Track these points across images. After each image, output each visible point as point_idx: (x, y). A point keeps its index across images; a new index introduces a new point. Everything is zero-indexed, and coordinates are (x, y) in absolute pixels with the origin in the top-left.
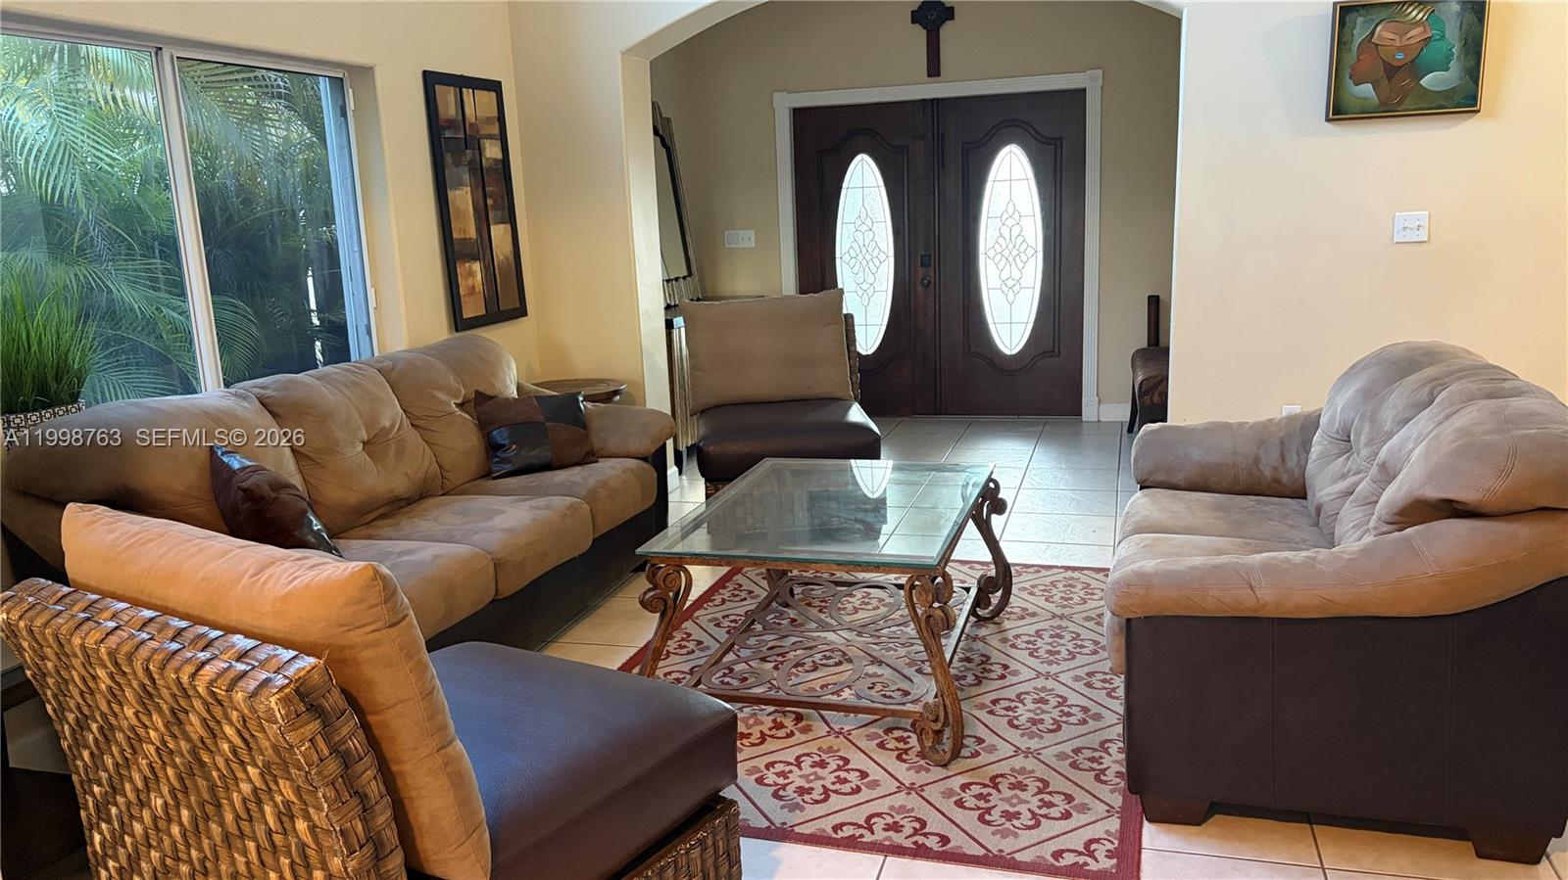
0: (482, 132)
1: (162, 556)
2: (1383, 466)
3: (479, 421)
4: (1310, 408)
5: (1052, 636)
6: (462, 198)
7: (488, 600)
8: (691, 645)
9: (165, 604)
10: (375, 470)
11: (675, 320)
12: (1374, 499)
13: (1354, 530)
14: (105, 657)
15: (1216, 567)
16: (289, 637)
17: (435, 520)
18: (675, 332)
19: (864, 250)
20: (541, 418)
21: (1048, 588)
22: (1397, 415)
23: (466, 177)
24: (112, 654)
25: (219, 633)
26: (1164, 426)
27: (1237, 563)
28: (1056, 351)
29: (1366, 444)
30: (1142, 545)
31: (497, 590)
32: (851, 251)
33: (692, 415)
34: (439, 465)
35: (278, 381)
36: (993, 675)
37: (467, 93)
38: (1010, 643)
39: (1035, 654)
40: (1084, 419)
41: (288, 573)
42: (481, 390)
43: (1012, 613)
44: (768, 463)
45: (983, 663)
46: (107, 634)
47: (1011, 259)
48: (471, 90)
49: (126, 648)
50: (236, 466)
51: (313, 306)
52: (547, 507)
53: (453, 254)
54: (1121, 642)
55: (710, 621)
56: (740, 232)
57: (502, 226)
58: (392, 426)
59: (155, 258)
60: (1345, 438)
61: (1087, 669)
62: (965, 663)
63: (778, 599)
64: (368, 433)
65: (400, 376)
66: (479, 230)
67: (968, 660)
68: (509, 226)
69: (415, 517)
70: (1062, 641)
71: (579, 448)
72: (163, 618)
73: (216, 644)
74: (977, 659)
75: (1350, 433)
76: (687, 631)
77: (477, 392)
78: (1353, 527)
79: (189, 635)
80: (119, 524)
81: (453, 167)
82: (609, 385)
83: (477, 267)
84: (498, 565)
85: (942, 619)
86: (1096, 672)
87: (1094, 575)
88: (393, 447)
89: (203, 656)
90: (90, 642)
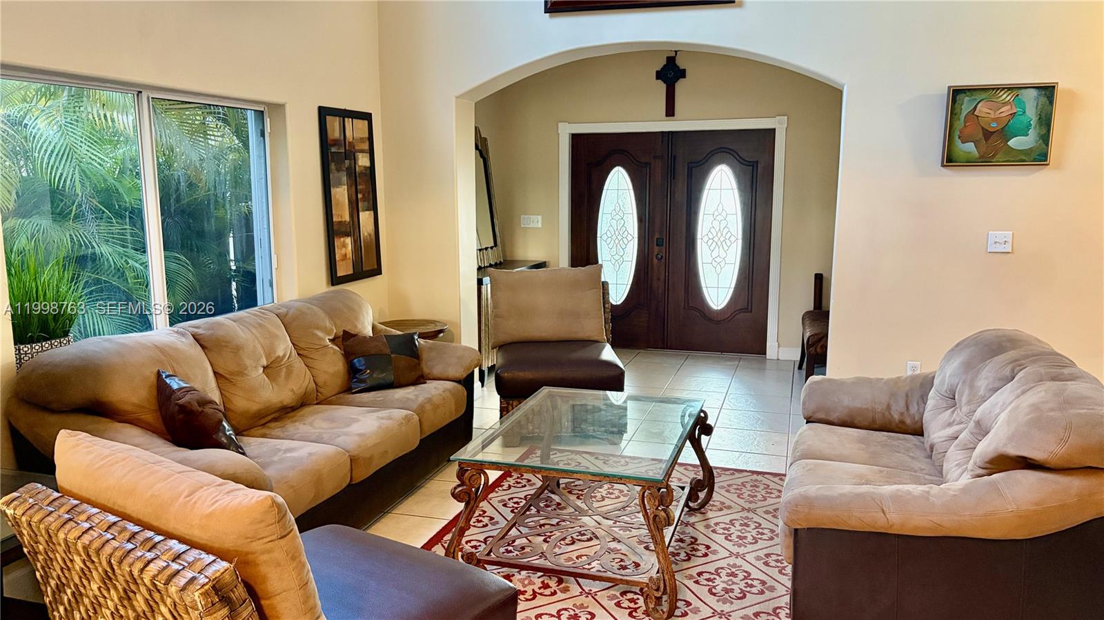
0: (357, 148)
1: (125, 476)
2: (978, 423)
3: (345, 351)
4: (927, 370)
5: (741, 525)
6: (341, 194)
7: (344, 485)
8: (486, 520)
9: (125, 511)
10: (271, 387)
11: (484, 279)
12: (972, 446)
13: (957, 468)
14: (81, 549)
15: (859, 495)
16: (210, 544)
17: (311, 424)
18: (484, 287)
19: (617, 233)
20: (388, 351)
21: (739, 487)
22: (988, 385)
23: (344, 179)
24: (86, 548)
25: (161, 538)
26: (824, 379)
27: (873, 493)
28: (750, 308)
29: (966, 403)
30: (807, 469)
31: (351, 478)
32: (608, 233)
33: (492, 349)
34: (315, 383)
35: (207, 322)
36: (699, 554)
37: (348, 121)
38: (712, 529)
39: (729, 538)
40: (767, 358)
41: (212, 497)
42: (346, 330)
43: (713, 505)
44: (545, 391)
45: (692, 543)
46: (83, 533)
47: (719, 243)
48: (350, 119)
49: (96, 545)
50: (175, 386)
51: (232, 257)
52: (390, 418)
53: (332, 231)
54: (791, 541)
55: (499, 502)
56: (530, 216)
57: (367, 213)
58: (284, 355)
59: (126, 225)
60: (951, 396)
61: (765, 551)
62: (679, 543)
63: (549, 488)
64: (267, 359)
65: (291, 321)
66: (351, 216)
67: (681, 540)
68: (372, 212)
69: (295, 422)
70: (748, 529)
71: (413, 373)
72: (121, 524)
73: (159, 546)
74: (688, 540)
75: (955, 393)
76: (483, 509)
77: (344, 331)
78: (957, 465)
79: (140, 538)
80: (95, 447)
81: (336, 172)
82: (436, 325)
83: (348, 240)
84: (353, 460)
85: (665, 519)
86: (772, 554)
87: (772, 479)
88: (284, 370)
89: (149, 555)
90: (71, 537)
